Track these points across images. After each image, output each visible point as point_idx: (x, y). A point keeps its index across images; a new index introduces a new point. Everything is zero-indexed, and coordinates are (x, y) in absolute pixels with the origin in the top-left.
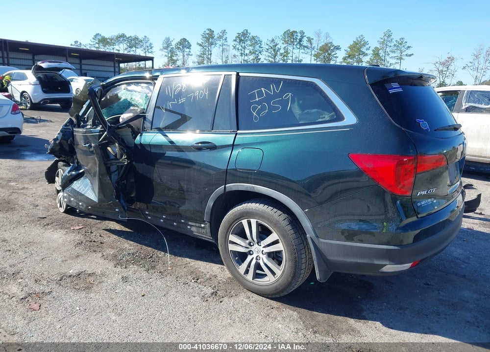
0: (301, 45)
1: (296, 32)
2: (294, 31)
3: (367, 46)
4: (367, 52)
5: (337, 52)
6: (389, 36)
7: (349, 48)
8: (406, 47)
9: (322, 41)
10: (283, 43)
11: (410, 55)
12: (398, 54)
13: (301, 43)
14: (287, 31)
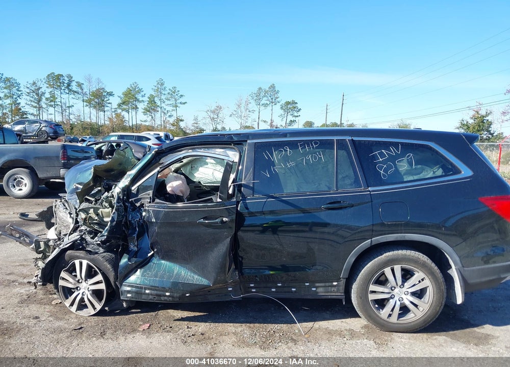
0: (70, 90)
1: (62, 76)
2: (59, 75)
3: (143, 93)
4: (141, 99)
5: (111, 98)
6: (162, 84)
7: (123, 94)
8: (179, 95)
9: (94, 86)
10: (47, 87)
11: (184, 103)
12: (172, 102)
13: (70, 88)
14: (51, 74)
